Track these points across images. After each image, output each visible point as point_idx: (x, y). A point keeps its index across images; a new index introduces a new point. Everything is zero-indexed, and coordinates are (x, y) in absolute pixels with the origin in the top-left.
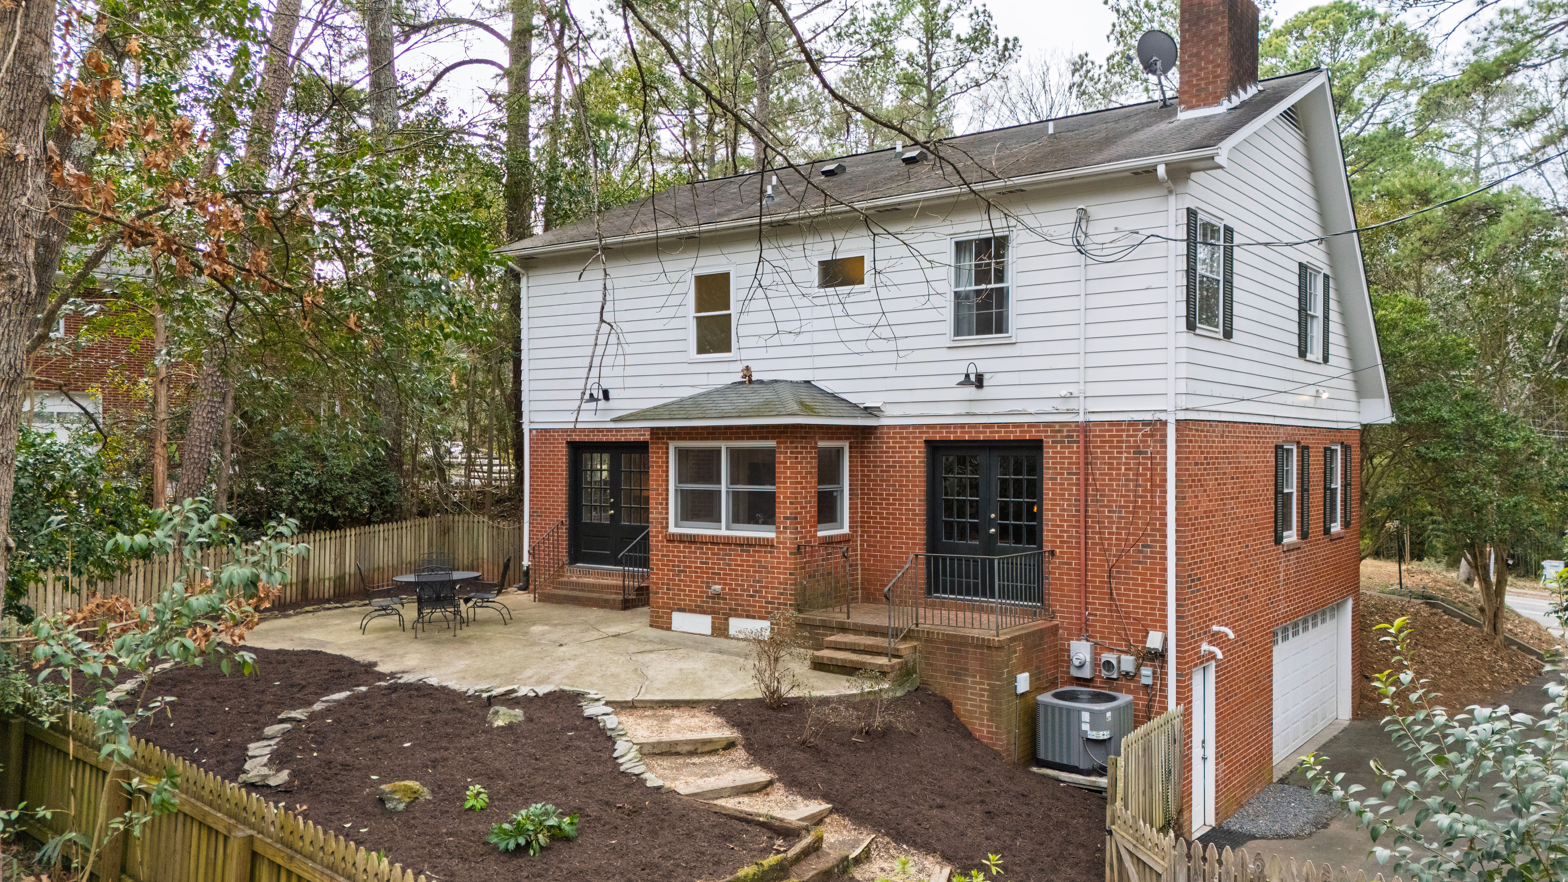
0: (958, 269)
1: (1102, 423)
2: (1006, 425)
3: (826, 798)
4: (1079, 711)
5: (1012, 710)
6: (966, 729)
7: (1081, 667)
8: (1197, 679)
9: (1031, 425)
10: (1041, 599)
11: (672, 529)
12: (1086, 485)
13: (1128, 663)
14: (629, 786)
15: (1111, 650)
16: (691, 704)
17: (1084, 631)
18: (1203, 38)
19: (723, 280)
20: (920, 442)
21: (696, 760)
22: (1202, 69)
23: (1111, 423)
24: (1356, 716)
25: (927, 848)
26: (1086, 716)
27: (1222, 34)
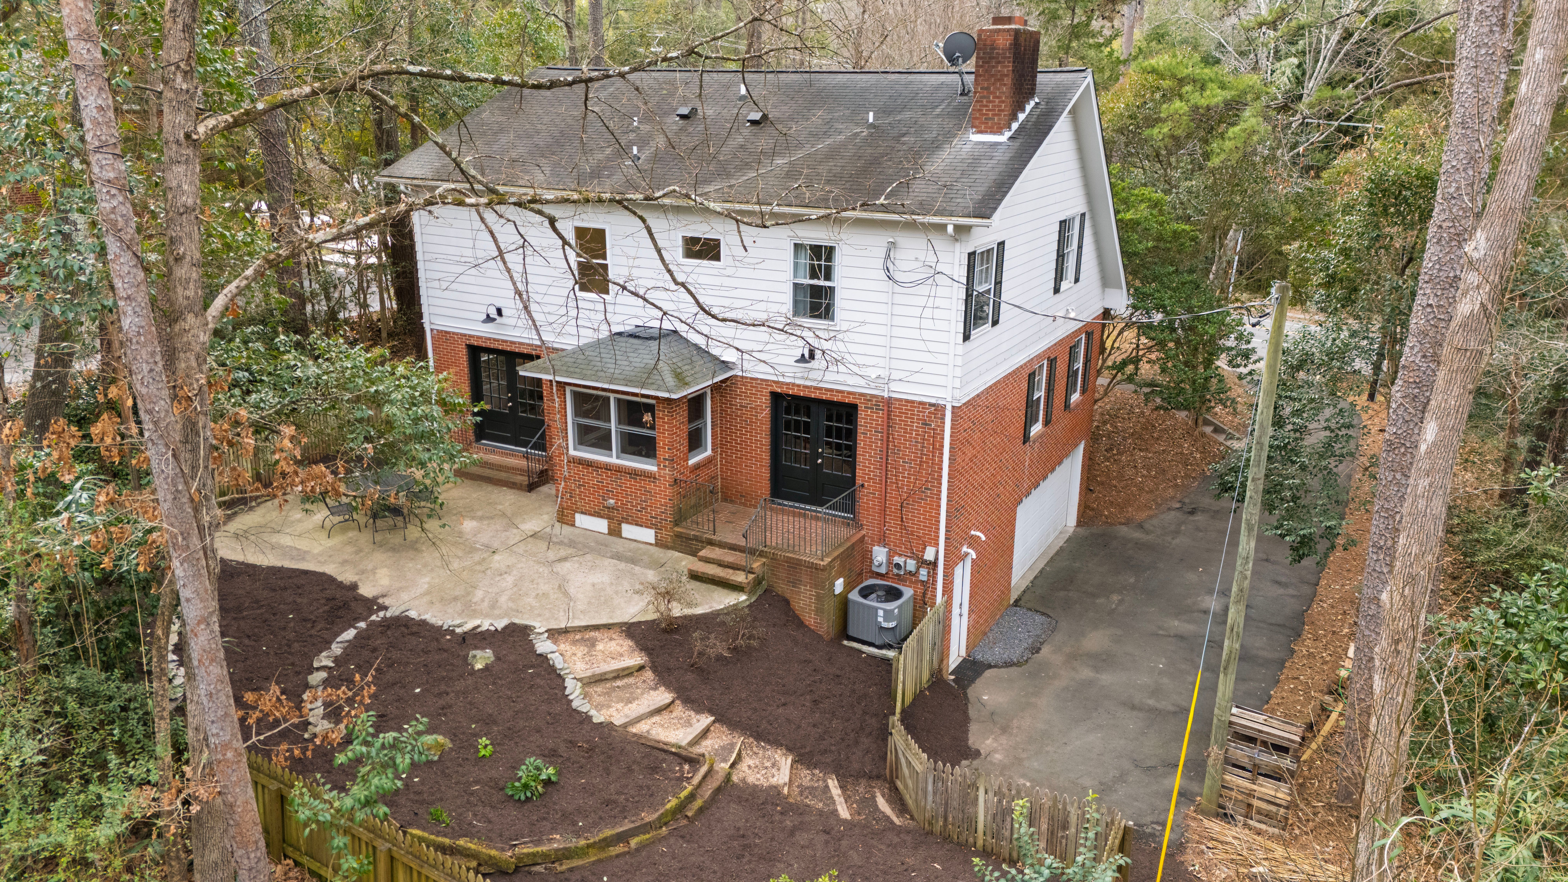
0: (796, 265)
1: (900, 400)
2: (831, 390)
3: (711, 712)
4: (876, 609)
5: (831, 608)
6: (799, 619)
7: (880, 565)
8: (958, 571)
9: (849, 393)
10: (853, 512)
11: (572, 452)
12: (888, 441)
13: (911, 565)
14: (581, 723)
15: (900, 555)
16: (608, 627)
17: (882, 541)
18: (992, 76)
19: (600, 234)
20: (766, 392)
21: (619, 683)
22: (991, 102)
23: (907, 401)
24: (1079, 523)
25: (776, 743)
26: (881, 613)
27: (1007, 75)
